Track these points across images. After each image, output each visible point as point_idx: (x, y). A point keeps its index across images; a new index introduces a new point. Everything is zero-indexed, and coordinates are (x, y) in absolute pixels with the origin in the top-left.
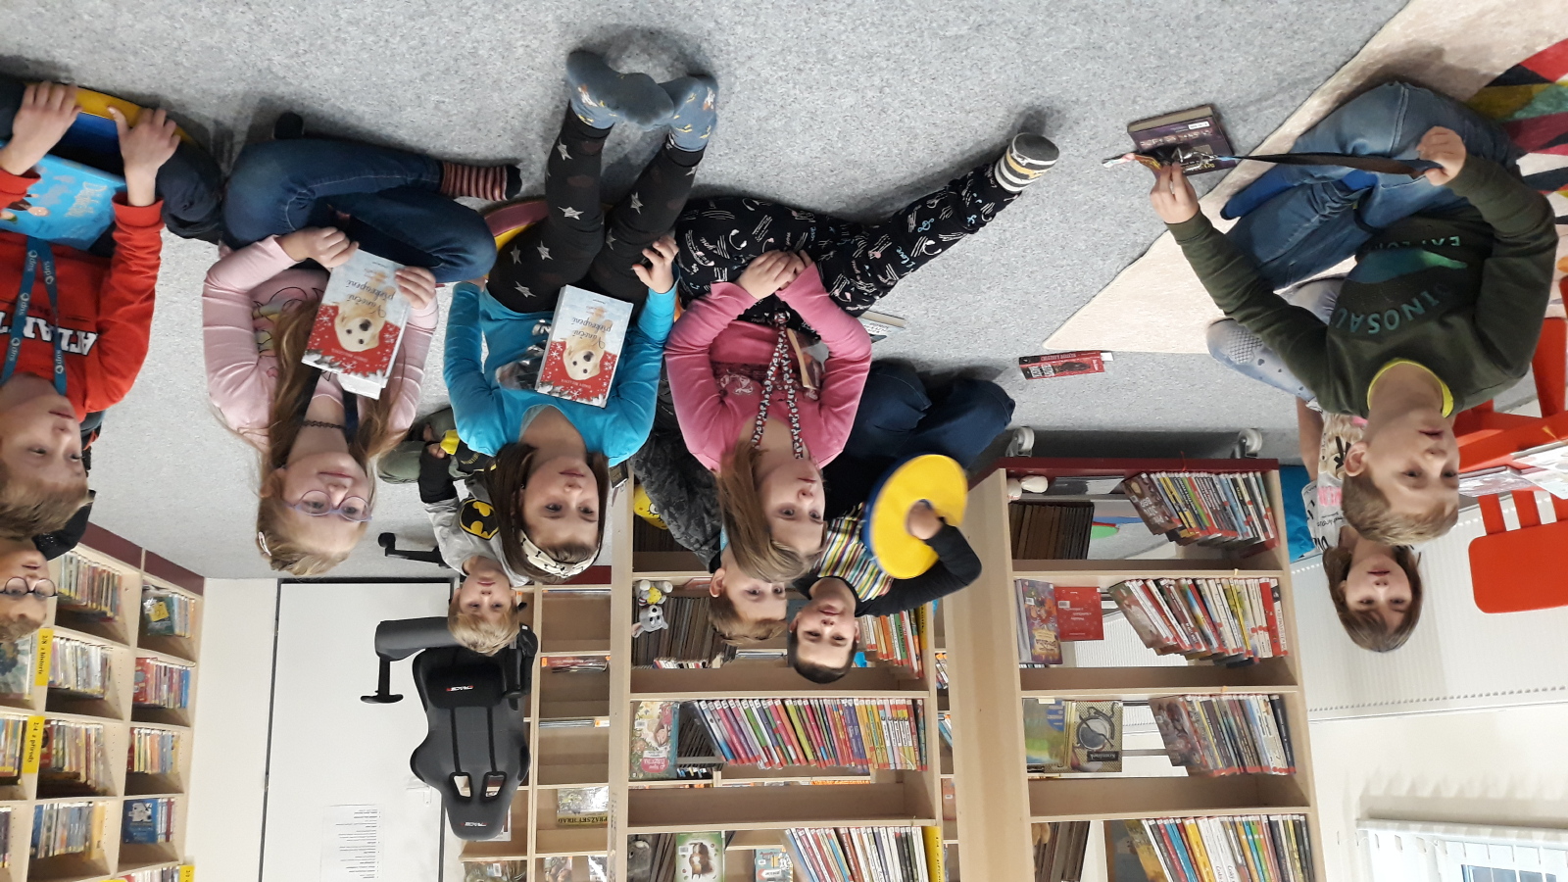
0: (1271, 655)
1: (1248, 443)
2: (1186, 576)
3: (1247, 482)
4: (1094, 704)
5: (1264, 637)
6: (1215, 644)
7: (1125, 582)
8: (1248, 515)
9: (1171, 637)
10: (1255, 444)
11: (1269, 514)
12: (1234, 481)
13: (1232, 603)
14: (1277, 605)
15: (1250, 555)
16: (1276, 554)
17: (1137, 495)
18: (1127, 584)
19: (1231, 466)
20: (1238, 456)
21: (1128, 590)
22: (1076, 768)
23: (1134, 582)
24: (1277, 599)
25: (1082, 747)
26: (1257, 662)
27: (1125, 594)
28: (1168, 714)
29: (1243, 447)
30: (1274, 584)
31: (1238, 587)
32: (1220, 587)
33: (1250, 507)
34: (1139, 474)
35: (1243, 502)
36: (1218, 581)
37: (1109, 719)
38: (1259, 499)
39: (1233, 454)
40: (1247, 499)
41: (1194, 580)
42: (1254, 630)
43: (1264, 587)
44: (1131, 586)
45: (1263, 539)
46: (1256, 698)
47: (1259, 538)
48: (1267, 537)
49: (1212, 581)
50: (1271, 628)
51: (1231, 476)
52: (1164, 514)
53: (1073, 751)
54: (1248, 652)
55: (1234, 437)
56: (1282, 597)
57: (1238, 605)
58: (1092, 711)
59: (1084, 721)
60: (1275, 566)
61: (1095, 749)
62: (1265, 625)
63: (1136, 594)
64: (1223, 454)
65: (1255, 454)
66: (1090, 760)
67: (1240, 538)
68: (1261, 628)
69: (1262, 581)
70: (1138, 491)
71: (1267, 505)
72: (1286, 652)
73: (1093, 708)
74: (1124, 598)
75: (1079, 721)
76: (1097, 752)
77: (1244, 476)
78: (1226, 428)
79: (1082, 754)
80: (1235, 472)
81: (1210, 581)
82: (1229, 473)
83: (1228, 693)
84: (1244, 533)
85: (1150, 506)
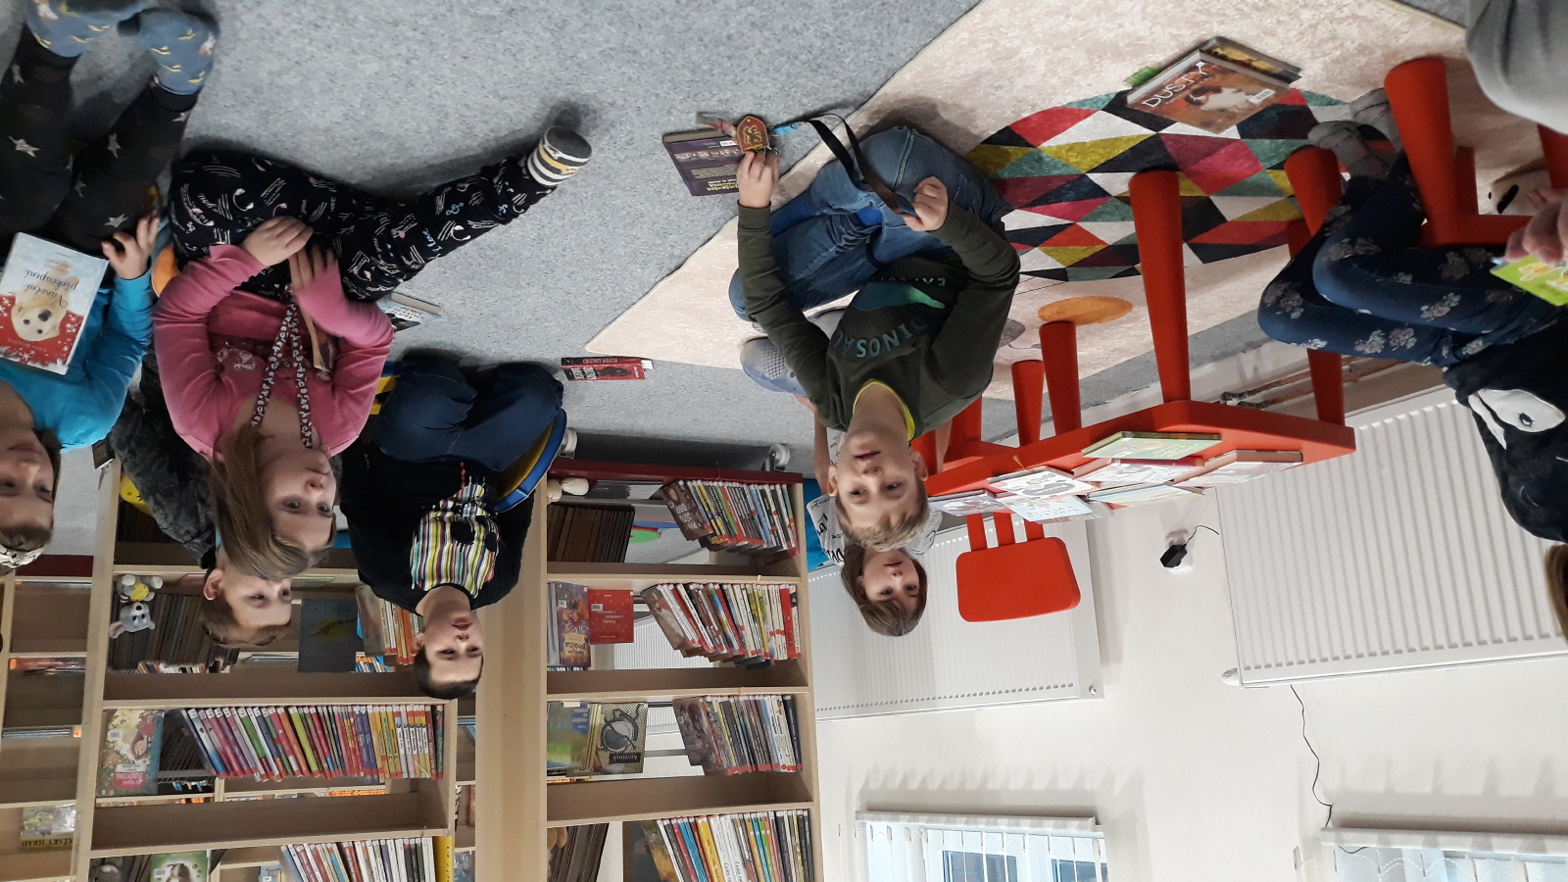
0: (786, 658)
1: (777, 457)
2: (713, 581)
3: (774, 493)
4: (621, 707)
5: (781, 640)
6: (736, 646)
7: (657, 585)
8: (773, 524)
9: (696, 640)
10: (783, 458)
11: (792, 524)
12: (763, 493)
13: (754, 607)
14: (794, 609)
15: (774, 562)
16: (796, 561)
17: (674, 501)
18: (659, 588)
19: (761, 478)
20: (768, 469)
21: (659, 594)
22: (598, 770)
23: (665, 586)
24: (795, 604)
25: (606, 749)
26: (773, 663)
27: (656, 598)
28: (688, 713)
29: (773, 461)
30: (792, 590)
31: (760, 592)
32: (744, 592)
33: (775, 517)
34: (679, 480)
35: (769, 512)
36: (743, 586)
37: (633, 721)
38: (784, 510)
39: (764, 465)
40: (773, 509)
41: (721, 585)
42: (772, 634)
43: (783, 593)
44: (662, 590)
45: (785, 547)
46: (770, 699)
47: (781, 547)
48: (789, 546)
49: (737, 587)
50: (788, 632)
51: (760, 487)
52: (697, 521)
53: (596, 753)
54: (766, 653)
55: (765, 451)
56: (799, 603)
57: (759, 609)
58: (618, 714)
59: (608, 723)
60: (795, 573)
61: (618, 751)
62: (783, 629)
63: (666, 598)
64: (755, 467)
65: (783, 468)
66: (612, 762)
67: (765, 546)
68: (779, 632)
69: (782, 587)
70: (675, 498)
71: (791, 517)
72: (799, 655)
73: (618, 710)
74: (655, 602)
75: (603, 723)
76: (621, 754)
77: (772, 487)
78: (759, 442)
79: (604, 757)
80: (764, 484)
81: (735, 587)
82: (759, 484)
83: (745, 694)
84: (769, 541)
85: (686, 512)
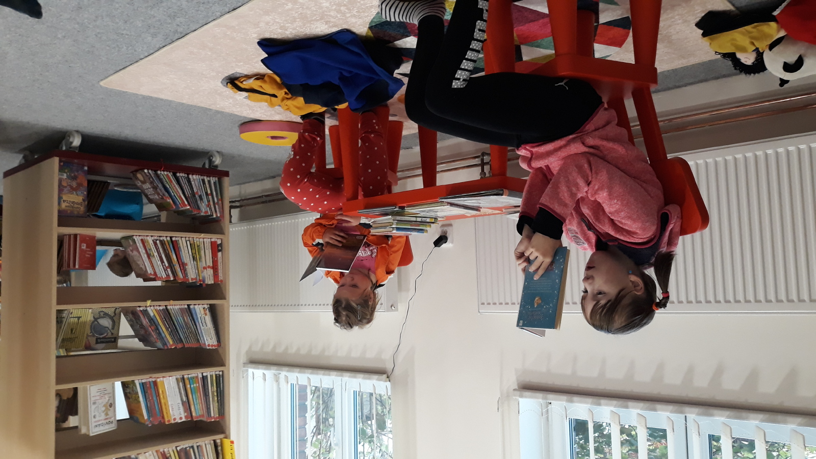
0: (213, 282)
1: (214, 159)
2: (165, 235)
3: (209, 182)
4: (104, 310)
5: (210, 271)
6: (180, 275)
7: (133, 236)
8: (209, 201)
9: (153, 273)
10: (217, 161)
11: (220, 202)
12: (203, 181)
13: (194, 251)
14: (220, 254)
15: (207, 225)
16: (222, 224)
19: (201, 171)
20: (207, 166)
21: (134, 241)
22: (88, 348)
23: (137, 237)
24: (220, 251)
25: (94, 336)
26: (204, 286)
27: (131, 243)
29: (211, 162)
30: (219, 242)
31: (198, 243)
32: (188, 243)
33: (210, 197)
34: (144, 169)
35: (206, 193)
36: (187, 239)
37: (112, 318)
38: (214, 193)
39: (204, 164)
40: (209, 192)
41: (171, 238)
42: (205, 268)
43: (213, 244)
44: (136, 239)
45: (215, 216)
46: (200, 308)
47: (212, 215)
48: (217, 215)
49: (183, 239)
50: (215, 268)
51: (202, 177)
52: (158, 194)
53: (87, 338)
54: (200, 280)
55: (206, 155)
56: (223, 250)
57: (197, 253)
58: (102, 314)
59: (96, 319)
60: (221, 232)
61: (101, 336)
62: (211, 265)
63: (138, 245)
64: (198, 164)
65: (217, 166)
66: (97, 343)
67: (202, 214)
68: (209, 267)
69: (213, 240)
71: (220, 197)
72: (221, 281)
74: (130, 246)
75: (93, 319)
76: (103, 338)
77: (208, 179)
78: (202, 149)
79: (92, 341)
80: (204, 176)
82: (201, 175)
84: (204, 209)
